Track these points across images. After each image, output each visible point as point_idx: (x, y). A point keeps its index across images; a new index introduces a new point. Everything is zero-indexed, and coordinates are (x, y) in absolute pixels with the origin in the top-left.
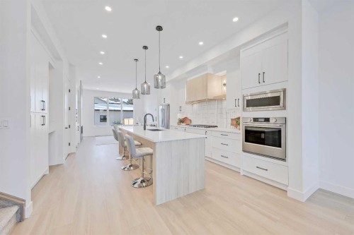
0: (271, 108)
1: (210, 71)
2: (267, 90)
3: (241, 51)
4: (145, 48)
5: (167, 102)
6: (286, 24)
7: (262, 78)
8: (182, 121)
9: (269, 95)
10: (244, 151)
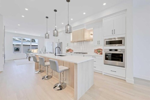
0: (117, 45)
1: (85, 27)
2: (116, 38)
3: (103, 19)
4: (55, 11)
5: (60, 41)
6: (126, 10)
7: (113, 32)
8: (68, 51)
9: (117, 40)
10: (105, 64)
